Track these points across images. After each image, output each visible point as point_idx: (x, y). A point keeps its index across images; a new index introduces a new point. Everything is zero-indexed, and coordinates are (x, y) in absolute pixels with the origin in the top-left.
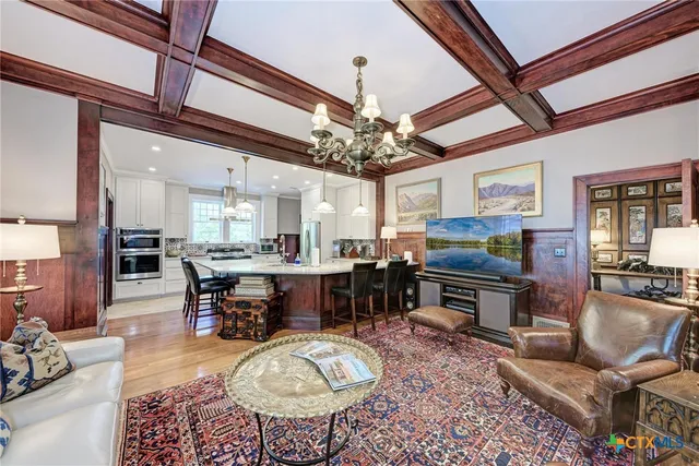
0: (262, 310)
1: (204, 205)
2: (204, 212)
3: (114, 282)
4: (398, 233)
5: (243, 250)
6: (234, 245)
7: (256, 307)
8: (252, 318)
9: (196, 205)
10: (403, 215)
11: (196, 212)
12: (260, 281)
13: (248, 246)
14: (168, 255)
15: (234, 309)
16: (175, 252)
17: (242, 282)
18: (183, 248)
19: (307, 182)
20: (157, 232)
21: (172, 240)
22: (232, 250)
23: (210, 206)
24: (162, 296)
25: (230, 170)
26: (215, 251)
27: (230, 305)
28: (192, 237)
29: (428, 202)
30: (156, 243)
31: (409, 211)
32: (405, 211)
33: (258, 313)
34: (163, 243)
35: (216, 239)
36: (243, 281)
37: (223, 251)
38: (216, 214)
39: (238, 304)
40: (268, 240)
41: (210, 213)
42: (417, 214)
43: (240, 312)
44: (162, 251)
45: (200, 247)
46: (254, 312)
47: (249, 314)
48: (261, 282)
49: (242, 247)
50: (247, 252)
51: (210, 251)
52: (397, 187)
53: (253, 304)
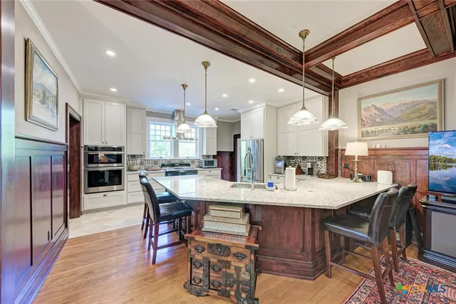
0: (247, 261)
1: (158, 127)
2: (158, 133)
3: (83, 195)
4: (369, 150)
5: (189, 165)
6: (182, 160)
7: (239, 256)
8: (232, 271)
9: (152, 127)
10: (370, 129)
11: (152, 133)
12: (237, 213)
13: (193, 161)
14: (129, 170)
15: (205, 254)
16: (135, 167)
17: (212, 213)
18: (142, 163)
19: (251, 102)
20: (120, 149)
21: (133, 156)
22: (181, 165)
23: (163, 128)
24: (124, 206)
25: (184, 86)
26: (167, 166)
27: (200, 249)
28: (149, 153)
29: (419, 110)
30: (119, 159)
31: (379, 124)
32: (373, 125)
33: (242, 265)
34: (125, 159)
35: (167, 155)
36: (213, 211)
37: (173, 165)
38: (168, 134)
39: (212, 247)
40: (208, 156)
41: (163, 134)
42: (396, 127)
43: (213, 260)
44: (124, 167)
45: (156, 162)
46: (235, 263)
47: (228, 265)
48: (238, 215)
49: (189, 162)
50: (193, 167)
51: (163, 166)
52: (360, 99)
53: (234, 250)
